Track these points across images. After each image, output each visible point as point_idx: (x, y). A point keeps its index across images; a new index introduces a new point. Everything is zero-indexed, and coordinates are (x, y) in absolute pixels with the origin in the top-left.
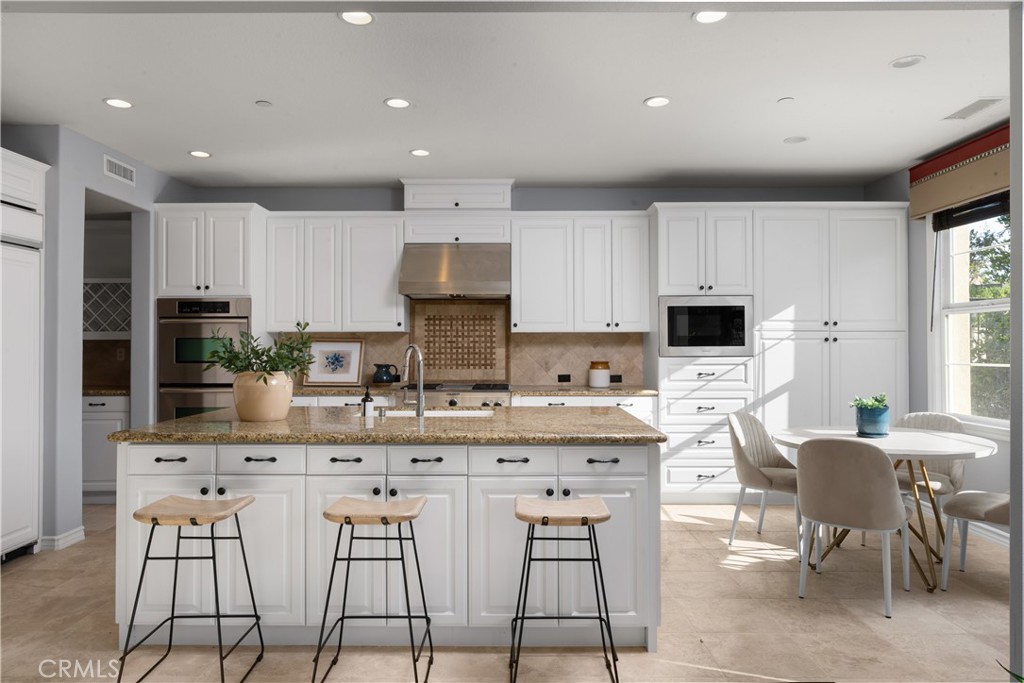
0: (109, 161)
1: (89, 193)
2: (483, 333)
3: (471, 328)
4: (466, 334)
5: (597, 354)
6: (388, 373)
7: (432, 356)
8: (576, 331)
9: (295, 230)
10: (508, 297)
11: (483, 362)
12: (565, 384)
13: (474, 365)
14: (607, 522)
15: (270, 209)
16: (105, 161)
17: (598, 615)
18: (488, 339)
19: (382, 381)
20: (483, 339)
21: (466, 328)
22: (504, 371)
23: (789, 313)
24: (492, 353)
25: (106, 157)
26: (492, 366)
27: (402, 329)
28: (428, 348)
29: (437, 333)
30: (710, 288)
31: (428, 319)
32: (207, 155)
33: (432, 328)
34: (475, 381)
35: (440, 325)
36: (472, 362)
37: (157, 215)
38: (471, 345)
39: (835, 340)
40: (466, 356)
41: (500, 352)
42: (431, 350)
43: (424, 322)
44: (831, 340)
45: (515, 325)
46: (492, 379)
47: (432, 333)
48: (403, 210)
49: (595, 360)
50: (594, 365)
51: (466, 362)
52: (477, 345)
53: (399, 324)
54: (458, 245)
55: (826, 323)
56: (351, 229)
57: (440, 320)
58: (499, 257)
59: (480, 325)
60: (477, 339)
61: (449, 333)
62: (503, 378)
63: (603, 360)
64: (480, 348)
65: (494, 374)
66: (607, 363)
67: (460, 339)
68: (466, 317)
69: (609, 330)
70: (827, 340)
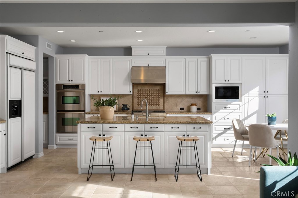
0: (47, 44)
1: (44, 54)
2: (156, 95)
3: (152, 93)
4: (150, 95)
5: (193, 101)
6: (126, 107)
7: (139, 102)
8: (186, 94)
9: (97, 62)
10: (165, 84)
11: (156, 104)
12: (182, 111)
13: (153, 105)
14: (198, 141)
15: (89, 56)
16: (46, 44)
17: (196, 165)
18: (158, 96)
19: (125, 110)
20: (156, 96)
21: (150, 93)
22: (163, 107)
23: (257, 89)
24: (159, 101)
25: (47, 43)
26: (159, 105)
27: (131, 93)
28: (138, 99)
29: (141, 95)
30: (228, 81)
31: (138, 90)
32: (75, 41)
33: (139, 93)
34: (153, 110)
35: (142, 92)
36: (152, 104)
37: (56, 58)
38: (152, 98)
39: (267, 97)
40: (150, 102)
41: (161, 101)
42: (139, 100)
43: (137, 91)
44: (266, 97)
45: (167, 92)
46: (159, 109)
47: (140, 95)
48: (131, 56)
49: (192, 103)
50: (192, 105)
51: (150, 104)
52: (154, 98)
53: (130, 92)
54: (149, 67)
55: (264, 92)
56: (115, 62)
57: (142, 90)
58: (162, 70)
59: (155, 92)
60: (154, 96)
61: (145, 95)
62: (163, 109)
63: (194, 103)
64: (155, 99)
65: (159, 108)
66: (196, 104)
67: (149, 96)
68: (150, 89)
69: (196, 94)
70: (264, 97)
